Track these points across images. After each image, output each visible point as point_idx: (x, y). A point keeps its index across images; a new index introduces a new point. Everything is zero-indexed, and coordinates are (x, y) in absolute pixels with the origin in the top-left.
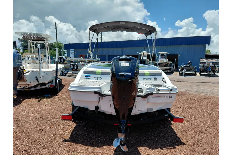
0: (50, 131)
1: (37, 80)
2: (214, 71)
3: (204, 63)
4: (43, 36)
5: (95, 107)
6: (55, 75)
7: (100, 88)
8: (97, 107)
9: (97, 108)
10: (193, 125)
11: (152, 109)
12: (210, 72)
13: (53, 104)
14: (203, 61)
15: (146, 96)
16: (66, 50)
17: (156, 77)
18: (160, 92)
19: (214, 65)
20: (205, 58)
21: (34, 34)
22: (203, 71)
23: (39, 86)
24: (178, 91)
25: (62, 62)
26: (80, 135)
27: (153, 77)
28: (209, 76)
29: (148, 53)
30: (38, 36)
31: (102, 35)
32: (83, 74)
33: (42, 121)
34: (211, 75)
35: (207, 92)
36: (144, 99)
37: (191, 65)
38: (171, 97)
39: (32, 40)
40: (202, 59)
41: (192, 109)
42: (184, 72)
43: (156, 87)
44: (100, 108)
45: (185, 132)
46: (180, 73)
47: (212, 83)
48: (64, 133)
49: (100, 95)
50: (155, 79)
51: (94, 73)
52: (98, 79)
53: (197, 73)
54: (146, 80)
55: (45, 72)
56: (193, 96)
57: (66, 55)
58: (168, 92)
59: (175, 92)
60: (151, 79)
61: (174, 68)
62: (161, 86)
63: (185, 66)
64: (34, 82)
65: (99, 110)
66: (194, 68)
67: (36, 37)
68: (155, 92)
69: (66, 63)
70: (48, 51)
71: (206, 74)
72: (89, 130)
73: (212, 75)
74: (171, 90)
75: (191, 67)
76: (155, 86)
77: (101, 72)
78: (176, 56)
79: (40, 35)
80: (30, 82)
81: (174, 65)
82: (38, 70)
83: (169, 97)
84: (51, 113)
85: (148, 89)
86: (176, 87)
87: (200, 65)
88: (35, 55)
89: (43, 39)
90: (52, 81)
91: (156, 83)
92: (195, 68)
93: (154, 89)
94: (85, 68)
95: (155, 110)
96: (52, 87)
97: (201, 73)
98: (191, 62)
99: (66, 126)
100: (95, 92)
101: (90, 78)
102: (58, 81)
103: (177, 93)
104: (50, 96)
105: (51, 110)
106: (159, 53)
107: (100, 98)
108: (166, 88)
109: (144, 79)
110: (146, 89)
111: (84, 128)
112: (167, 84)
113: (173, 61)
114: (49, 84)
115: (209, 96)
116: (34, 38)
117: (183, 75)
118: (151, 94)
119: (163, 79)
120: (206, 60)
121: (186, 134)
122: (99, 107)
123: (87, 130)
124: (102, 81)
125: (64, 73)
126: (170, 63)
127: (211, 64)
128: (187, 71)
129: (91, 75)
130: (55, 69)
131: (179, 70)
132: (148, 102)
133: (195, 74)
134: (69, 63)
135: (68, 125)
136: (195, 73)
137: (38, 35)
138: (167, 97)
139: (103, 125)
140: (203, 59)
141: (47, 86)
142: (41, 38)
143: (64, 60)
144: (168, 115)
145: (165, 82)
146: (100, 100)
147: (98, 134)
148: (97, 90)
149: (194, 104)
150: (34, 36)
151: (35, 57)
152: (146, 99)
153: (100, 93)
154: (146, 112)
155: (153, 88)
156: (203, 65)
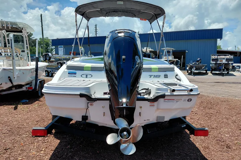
0: (17, 152)
1: (10, 80)
2: (228, 69)
3: (216, 60)
4: (20, 26)
5: (83, 116)
6: (34, 75)
7: (88, 89)
8: (85, 116)
9: (85, 118)
10: (217, 137)
11: (164, 117)
12: (224, 70)
13: (31, 112)
14: (215, 57)
15: (156, 99)
16: (54, 47)
17: (167, 73)
18: (175, 93)
19: (228, 62)
20: (216, 54)
21: (7, 22)
22: (215, 70)
23: (14, 89)
24: (199, 92)
25: (48, 60)
26: (61, 157)
27: (162, 74)
28: (222, 75)
29: (151, 49)
30: (12, 26)
31: (97, 29)
32: (66, 70)
33: (10, 136)
34: (224, 73)
35: (223, 93)
36: (152, 104)
37: (200, 63)
38: (190, 100)
39: (7, 31)
40: (213, 55)
41: (211, 115)
42: (193, 70)
43: (169, 87)
44: (89, 118)
45: (207, 148)
46: (188, 72)
47: (228, 83)
48: (38, 154)
49: (88, 100)
50: (166, 76)
51: (81, 69)
52: (87, 77)
53: (208, 72)
54: (154, 77)
55: (20, 70)
56: (208, 98)
57: (54, 53)
58: (186, 93)
59: (196, 93)
60: (160, 76)
61: (180, 66)
62: (176, 85)
63: (194, 64)
64: (6, 83)
65: (87, 121)
66: (204, 66)
67: (10, 26)
68: (168, 93)
69: (53, 62)
70: (27, 44)
71: (219, 72)
72: (74, 148)
73: (226, 74)
74: (191, 90)
75: (201, 65)
76: (167, 84)
77: (92, 67)
78: (183, 53)
79: (15, 24)
80: (1, 84)
81: (181, 63)
82: (12, 68)
83: (188, 101)
84: (25, 124)
85: (158, 89)
86: (196, 87)
87: (211, 62)
88: (9, 50)
89: (20, 30)
90: (31, 82)
91: (167, 81)
92: (206, 67)
93: (167, 90)
94: (69, 63)
95: (167, 119)
96: (30, 90)
97: (213, 72)
98: (200, 60)
99: (43, 143)
100: (82, 95)
101: (75, 75)
102: (40, 82)
103: (199, 94)
104: (27, 101)
105: (25, 120)
106: (164, 49)
107: (88, 103)
108: (183, 88)
109: (151, 76)
110: (155, 89)
111: (67, 146)
112: (183, 82)
113: (180, 59)
114: (27, 86)
115: (228, 99)
116: (8, 27)
117: (192, 74)
118: (163, 96)
119: (177, 75)
120: (219, 57)
121: (210, 150)
122: (87, 116)
123: (71, 148)
124: (92, 80)
125: (50, 73)
126: (177, 60)
127: (224, 61)
128: (196, 69)
129: (77, 72)
130: (34, 67)
131: (188, 68)
132: (158, 109)
133: (206, 74)
134: (56, 61)
135: (46, 141)
136: (205, 72)
137: (12, 23)
138: (185, 100)
139: (95, 141)
140: (215, 55)
141: (24, 89)
142: (17, 28)
143: (50, 58)
144: (185, 126)
145: (180, 80)
146: (88, 107)
147: (87, 155)
148: (83, 92)
149: (212, 108)
150: (7, 25)
151: (9, 52)
152: (155, 103)
153: (89, 96)
154: (155, 121)
155: (165, 87)
156: (215, 62)
